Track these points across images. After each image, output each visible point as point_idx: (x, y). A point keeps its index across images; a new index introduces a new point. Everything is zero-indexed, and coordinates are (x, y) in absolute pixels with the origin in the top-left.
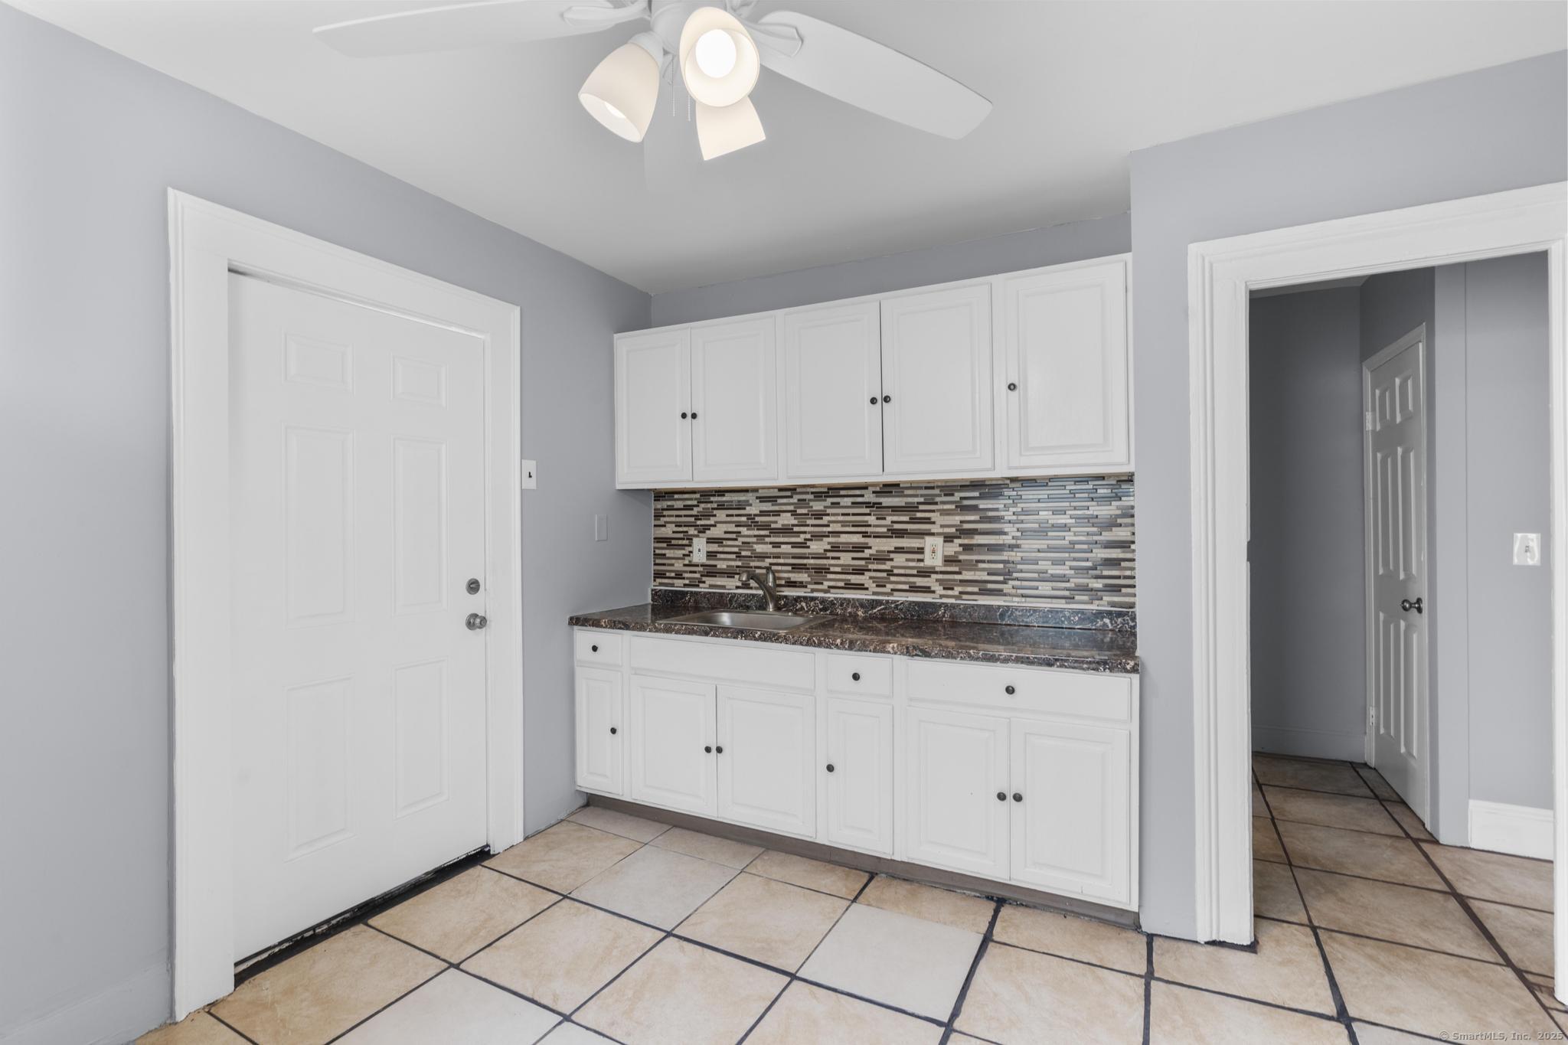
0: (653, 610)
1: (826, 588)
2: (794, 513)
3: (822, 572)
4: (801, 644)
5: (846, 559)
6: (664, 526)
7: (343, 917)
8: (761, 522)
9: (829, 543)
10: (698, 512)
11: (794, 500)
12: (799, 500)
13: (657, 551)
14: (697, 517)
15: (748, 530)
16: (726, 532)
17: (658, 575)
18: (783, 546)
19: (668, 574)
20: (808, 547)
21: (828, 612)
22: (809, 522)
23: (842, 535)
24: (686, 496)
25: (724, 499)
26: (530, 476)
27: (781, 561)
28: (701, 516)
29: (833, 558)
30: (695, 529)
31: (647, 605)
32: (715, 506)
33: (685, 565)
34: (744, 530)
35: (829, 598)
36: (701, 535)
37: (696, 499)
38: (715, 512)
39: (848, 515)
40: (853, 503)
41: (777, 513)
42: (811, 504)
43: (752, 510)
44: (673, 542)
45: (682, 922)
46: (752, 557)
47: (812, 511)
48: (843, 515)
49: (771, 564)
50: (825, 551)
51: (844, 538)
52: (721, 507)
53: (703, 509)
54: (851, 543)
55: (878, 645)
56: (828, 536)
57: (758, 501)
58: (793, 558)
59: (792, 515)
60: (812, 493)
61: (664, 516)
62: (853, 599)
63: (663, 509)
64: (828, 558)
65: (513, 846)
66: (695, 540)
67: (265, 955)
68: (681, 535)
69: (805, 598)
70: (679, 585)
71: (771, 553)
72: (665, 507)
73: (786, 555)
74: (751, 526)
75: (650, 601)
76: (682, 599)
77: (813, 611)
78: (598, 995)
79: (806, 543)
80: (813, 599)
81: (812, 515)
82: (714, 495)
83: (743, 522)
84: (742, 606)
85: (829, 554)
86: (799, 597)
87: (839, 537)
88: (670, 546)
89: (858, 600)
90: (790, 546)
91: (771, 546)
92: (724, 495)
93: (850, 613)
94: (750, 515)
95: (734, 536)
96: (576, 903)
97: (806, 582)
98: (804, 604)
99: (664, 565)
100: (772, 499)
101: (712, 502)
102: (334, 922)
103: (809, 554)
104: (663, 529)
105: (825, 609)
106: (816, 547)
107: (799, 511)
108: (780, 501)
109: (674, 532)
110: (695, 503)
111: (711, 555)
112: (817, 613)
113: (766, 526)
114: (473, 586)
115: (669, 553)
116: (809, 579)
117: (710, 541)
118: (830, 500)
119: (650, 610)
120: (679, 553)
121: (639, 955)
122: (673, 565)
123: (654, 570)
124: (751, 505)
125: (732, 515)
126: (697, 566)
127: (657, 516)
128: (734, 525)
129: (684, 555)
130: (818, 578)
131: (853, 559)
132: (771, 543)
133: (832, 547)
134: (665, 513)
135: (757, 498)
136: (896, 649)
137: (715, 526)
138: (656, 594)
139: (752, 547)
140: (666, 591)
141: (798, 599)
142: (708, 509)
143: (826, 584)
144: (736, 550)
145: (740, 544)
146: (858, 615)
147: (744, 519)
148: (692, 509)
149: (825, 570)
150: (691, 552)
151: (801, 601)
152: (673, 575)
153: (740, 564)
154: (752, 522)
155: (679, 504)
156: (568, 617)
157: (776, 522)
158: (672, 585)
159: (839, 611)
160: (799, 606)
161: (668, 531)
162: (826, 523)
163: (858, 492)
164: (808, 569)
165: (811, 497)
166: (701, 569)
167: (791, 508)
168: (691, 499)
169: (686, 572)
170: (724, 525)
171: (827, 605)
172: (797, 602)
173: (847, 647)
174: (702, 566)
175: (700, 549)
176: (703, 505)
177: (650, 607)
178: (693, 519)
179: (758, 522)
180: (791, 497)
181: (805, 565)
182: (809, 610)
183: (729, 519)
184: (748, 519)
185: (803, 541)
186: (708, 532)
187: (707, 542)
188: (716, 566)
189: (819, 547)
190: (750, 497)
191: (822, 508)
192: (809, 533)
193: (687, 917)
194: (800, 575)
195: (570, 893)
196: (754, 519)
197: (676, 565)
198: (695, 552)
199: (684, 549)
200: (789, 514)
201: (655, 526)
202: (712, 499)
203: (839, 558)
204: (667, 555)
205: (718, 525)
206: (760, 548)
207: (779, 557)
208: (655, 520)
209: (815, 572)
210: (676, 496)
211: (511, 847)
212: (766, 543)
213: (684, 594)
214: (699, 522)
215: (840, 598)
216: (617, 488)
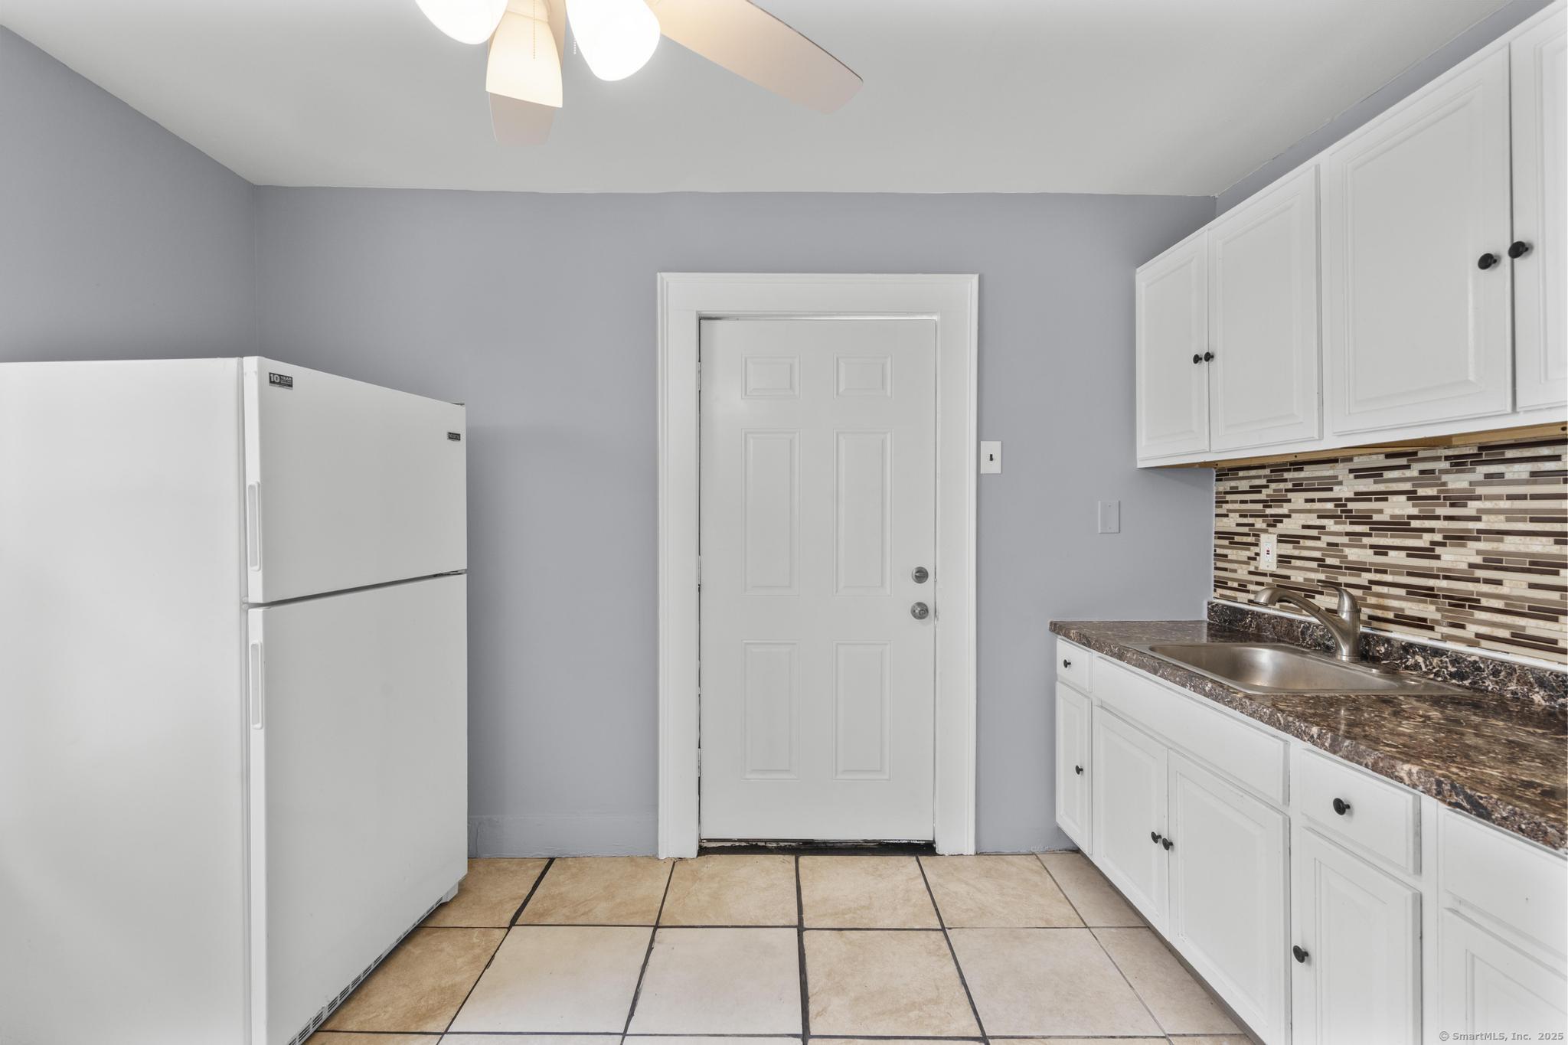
0: (1209, 629)
1: (1472, 636)
2: (1412, 496)
3: (1463, 606)
4: (1261, 719)
5: (1516, 585)
6: (1226, 516)
7: (789, 844)
8: (1357, 511)
9: (1479, 552)
10: (1268, 496)
11: (1413, 472)
12: (1422, 472)
13: (1219, 551)
14: (1266, 504)
15: (1336, 523)
16: (1304, 527)
17: (1220, 584)
18: (1392, 553)
19: (1230, 584)
20: (1438, 557)
21: (1467, 683)
22: (1441, 511)
23: (1508, 539)
24: (1253, 473)
25: (1302, 475)
26: (991, 459)
27: (1388, 578)
28: (1272, 501)
29: (1487, 581)
30: (1263, 522)
31: (1202, 622)
32: (1289, 485)
33: (1250, 573)
34: (1330, 524)
35: (1471, 655)
36: (1271, 529)
37: (1265, 476)
38: (1290, 495)
39: (1523, 497)
40: (1533, 474)
41: (1382, 496)
42: (1445, 478)
43: (1343, 492)
44: (1237, 539)
45: (1012, 1037)
46: (1340, 568)
47: (1447, 491)
48: (1510, 497)
49: (1371, 582)
50: (1472, 566)
51: (1511, 544)
52: (1298, 487)
53: (1275, 491)
54: (1527, 555)
55: (1382, 759)
56: (1478, 539)
57: (1352, 476)
58: (1409, 574)
59: (1409, 499)
60: (1447, 458)
61: (1227, 502)
62: (1522, 667)
63: (1226, 493)
64: (1477, 580)
65: (962, 855)
66: (1263, 537)
67: (729, 844)
68: (1245, 530)
69: (1423, 648)
70: (1241, 601)
71: (1371, 564)
72: (1228, 489)
73: (1396, 569)
74: (1340, 517)
75: (1205, 616)
76: (1241, 621)
77: (1437, 674)
78: (851, 1040)
79: (1433, 550)
80: (1437, 652)
81: (1445, 498)
82: (1289, 470)
83: (1330, 510)
84: (1319, 645)
85: (1480, 573)
86: (1411, 645)
87: (1502, 541)
88: (1234, 544)
89: (1533, 670)
90: (1403, 554)
91: (1371, 552)
92: (1301, 469)
93: (1514, 693)
94: (1340, 499)
95: (1314, 533)
96: (945, 941)
97: (1433, 621)
98: (1420, 660)
99: (1225, 570)
100: (1374, 473)
101: (1285, 480)
102: (782, 844)
103: (1439, 569)
104: (1225, 520)
105: (1460, 675)
106: (1453, 558)
107: (1421, 492)
108: (1388, 475)
109: (1238, 525)
110: (1263, 482)
111: (1284, 560)
112: (1445, 680)
113: (1363, 518)
114: (921, 575)
115: (1233, 554)
116: (1438, 616)
117: (1283, 539)
118: (1483, 470)
119: (1205, 630)
120: (1243, 555)
121: (929, 1034)
122: (1235, 571)
123: (1215, 577)
124: (1340, 483)
125: (1313, 501)
126: (1264, 575)
127: (1220, 502)
128: (1315, 515)
129: (1250, 558)
130: (1458, 615)
131: (1532, 586)
132: (1372, 547)
133: (1485, 560)
134: (1229, 497)
135: (1351, 471)
136: (1415, 777)
137: (1289, 516)
138: (1213, 608)
139: (1342, 551)
140: (1224, 606)
141: (1408, 648)
142: (1281, 490)
143: (1472, 630)
144: (1317, 554)
145: (1325, 546)
146: (1532, 701)
147: (1330, 506)
148: (1260, 492)
149: (1473, 603)
150: (1257, 554)
151: (1414, 653)
152: (1235, 585)
153: (1322, 577)
154: (1342, 511)
155: (1244, 485)
156: (1049, 622)
157: (1380, 511)
158: (1235, 600)
159: (1490, 684)
160: (1411, 662)
161: (1230, 524)
162: (1473, 513)
163: (1545, 451)
164: (1436, 596)
165: (1445, 465)
166: (1269, 580)
167: (1407, 486)
168: (1259, 477)
169: (1251, 582)
170: (1302, 515)
171: (1465, 669)
172: (1408, 653)
173: (1327, 744)
174: (1272, 575)
175: (1269, 547)
176: (1273, 486)
177: (1206, 625)
178: (1260, 506)
179: (1350, 511)
180: (1407, 467)
181: (1432, 589)
182: (1429, 672)
183: (1309, 506)
184: (1336, 506)
185: (1428, 545)
186: (1279, 525)
187: (1279, 541)
188: (1288, 577)
189: (1458, 558)
190: (1341, 470)
191: (1465, 485)
192: (1440, 531)
193: (1026, 1037)
194: (1422, 606)
195: (950, 929)
196: (1345, 505)
197: (1239, 571)
198: (1263, 554)
199: (1249, 550)
200: (1403, 498)
201: (1217, 515)
202: (1286, 475)
203: (1499, 583)
204: (1230, 557)
205: (1293, 515)
206: (1354, 555)
207: (1385, 572)
208: (1216, 507)
209: (1450, 605)
210: (1241, 474)
211: (959, 855)
212: (1364, 546)
213: (1244, 613)
214: (1268, 511)
215: (1493, 660)
216: (1139, 466)
